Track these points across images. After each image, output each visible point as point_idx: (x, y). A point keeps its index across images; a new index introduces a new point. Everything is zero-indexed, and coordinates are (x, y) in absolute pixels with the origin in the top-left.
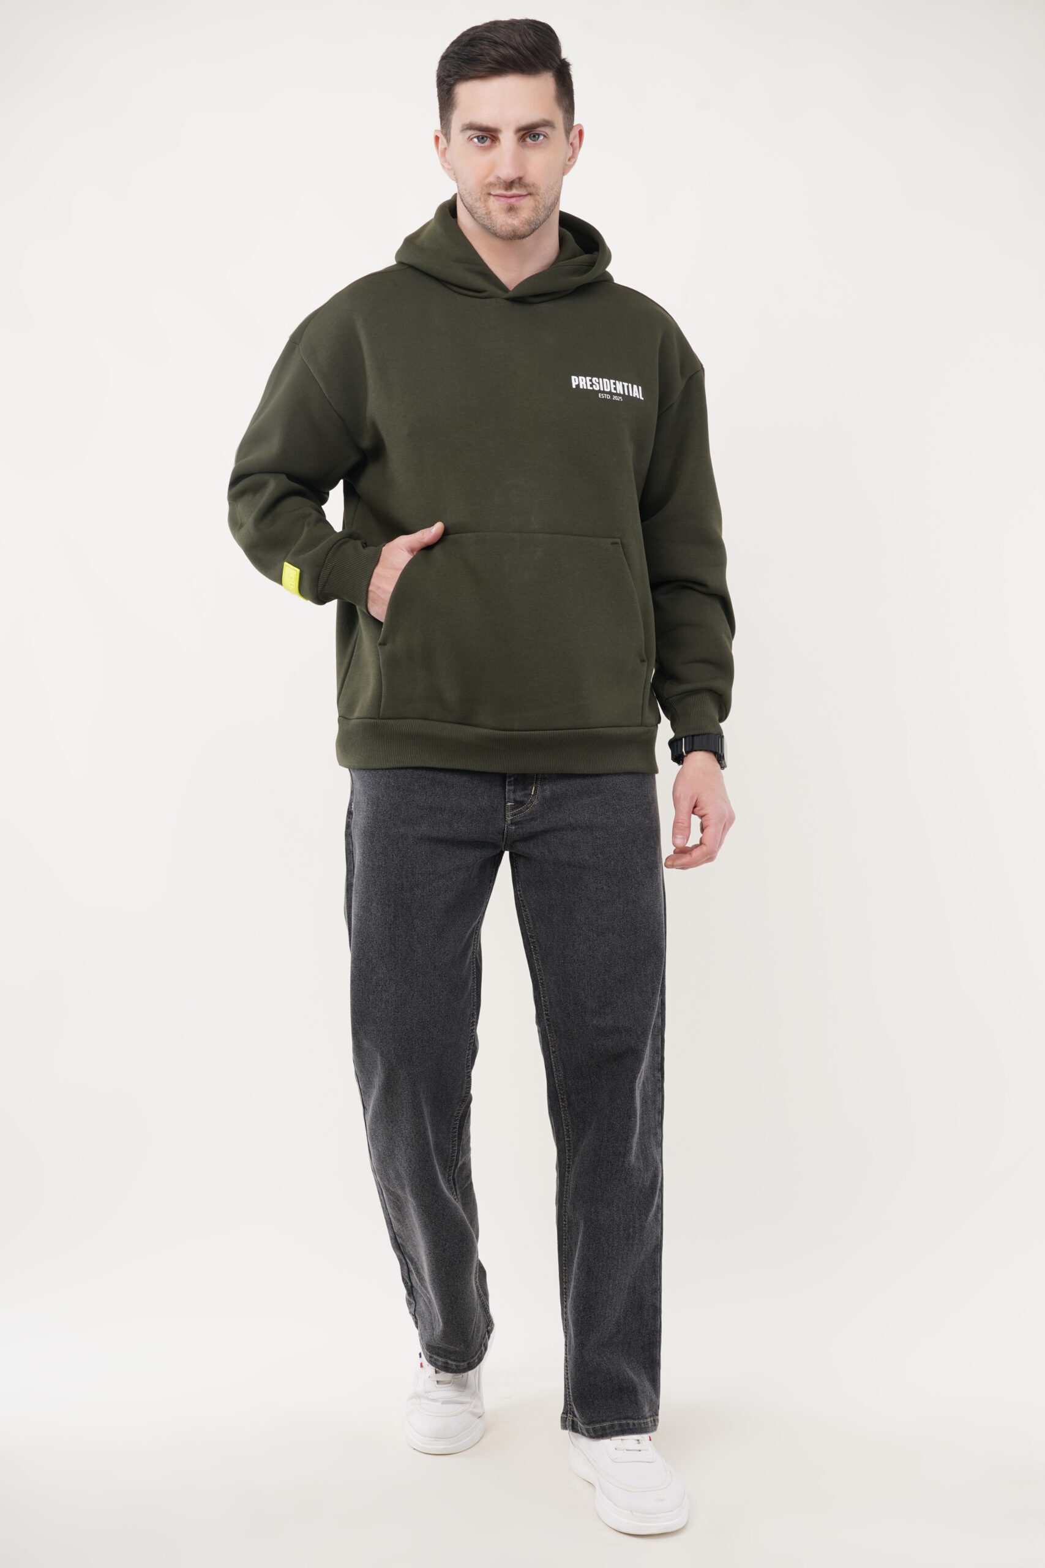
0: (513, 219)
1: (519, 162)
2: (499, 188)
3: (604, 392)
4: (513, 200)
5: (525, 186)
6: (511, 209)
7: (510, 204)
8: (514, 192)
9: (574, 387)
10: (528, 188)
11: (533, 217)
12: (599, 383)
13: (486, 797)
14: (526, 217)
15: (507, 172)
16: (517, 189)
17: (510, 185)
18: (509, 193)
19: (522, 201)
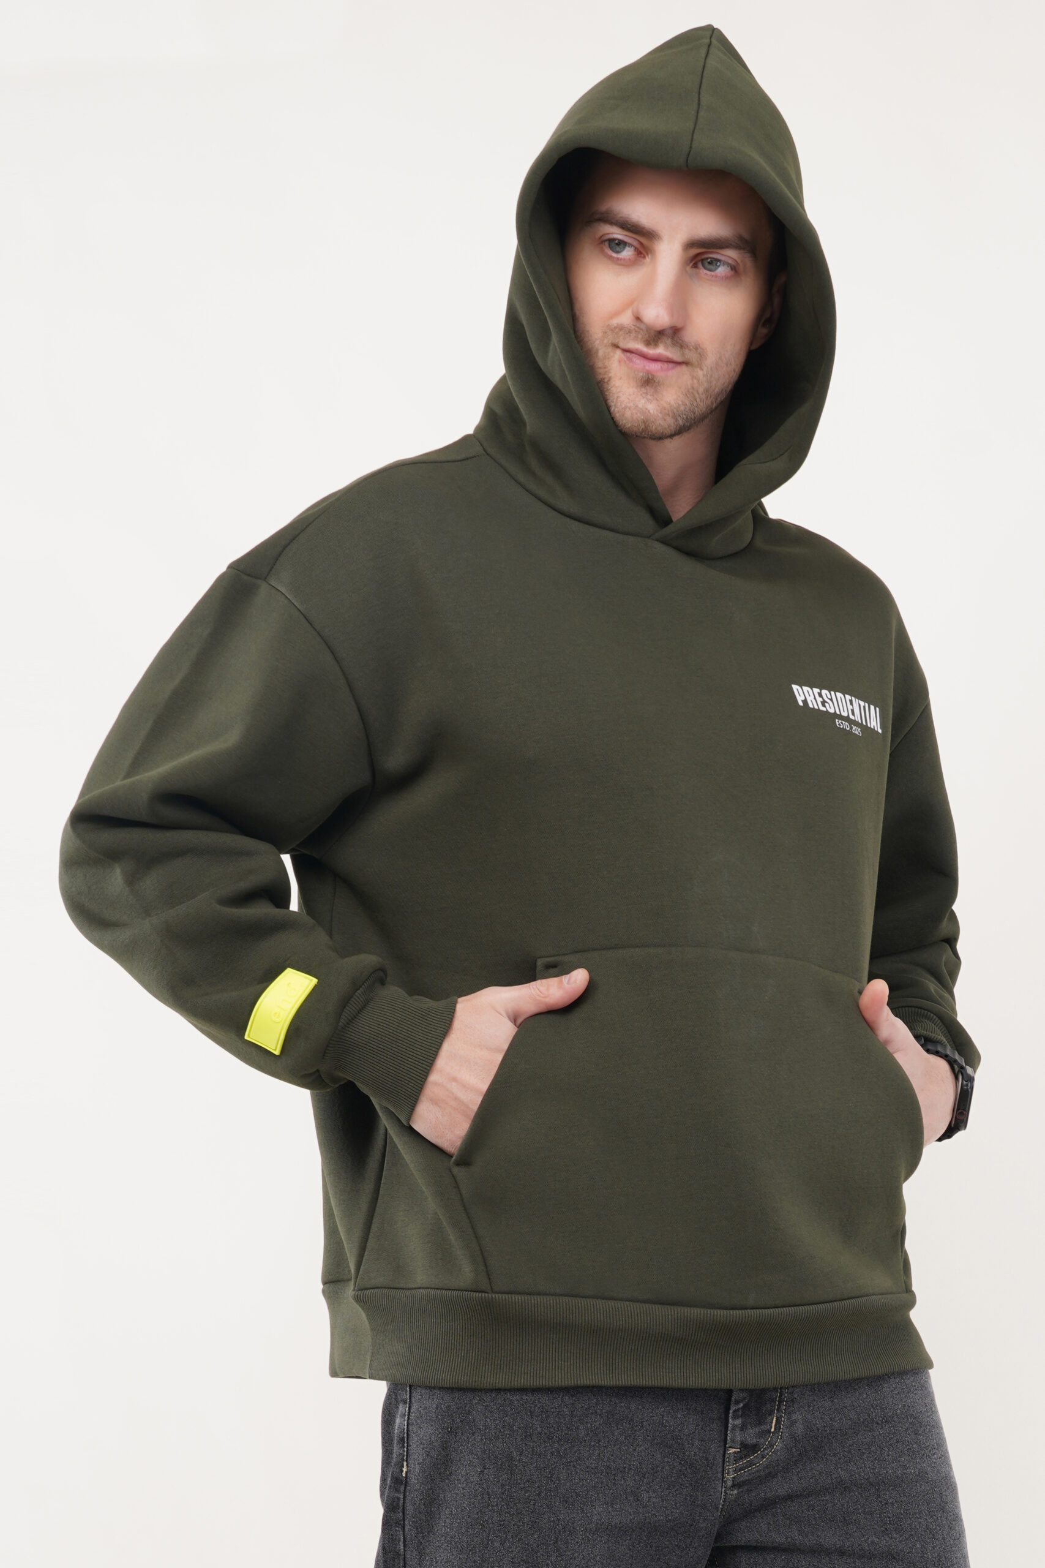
0: (648, 400)
1: (680, 299)
2: (636, 339)
3: (841, 717)
4: (654, 367)
5: (682, 347)
6: (648, 382)
7: (648, 372)
8: (661, 350)
9: (801, 704)
10: (687, 351)
11: (685, 405)
12: (831, 700)
13: (696, 1443)
14: (672, 402)
15: (656, 314)
16: (666, 348)
17: (656, 336)
18: (652, 351)
19: (670, 373)
